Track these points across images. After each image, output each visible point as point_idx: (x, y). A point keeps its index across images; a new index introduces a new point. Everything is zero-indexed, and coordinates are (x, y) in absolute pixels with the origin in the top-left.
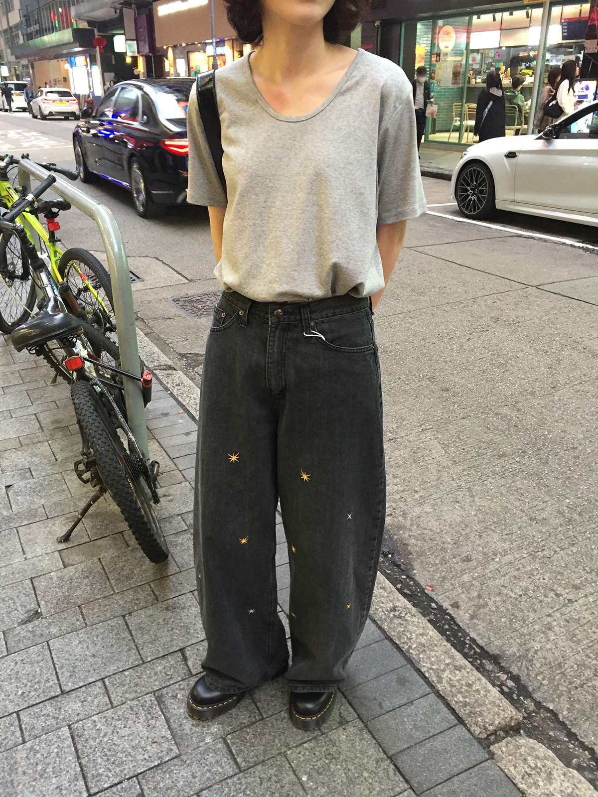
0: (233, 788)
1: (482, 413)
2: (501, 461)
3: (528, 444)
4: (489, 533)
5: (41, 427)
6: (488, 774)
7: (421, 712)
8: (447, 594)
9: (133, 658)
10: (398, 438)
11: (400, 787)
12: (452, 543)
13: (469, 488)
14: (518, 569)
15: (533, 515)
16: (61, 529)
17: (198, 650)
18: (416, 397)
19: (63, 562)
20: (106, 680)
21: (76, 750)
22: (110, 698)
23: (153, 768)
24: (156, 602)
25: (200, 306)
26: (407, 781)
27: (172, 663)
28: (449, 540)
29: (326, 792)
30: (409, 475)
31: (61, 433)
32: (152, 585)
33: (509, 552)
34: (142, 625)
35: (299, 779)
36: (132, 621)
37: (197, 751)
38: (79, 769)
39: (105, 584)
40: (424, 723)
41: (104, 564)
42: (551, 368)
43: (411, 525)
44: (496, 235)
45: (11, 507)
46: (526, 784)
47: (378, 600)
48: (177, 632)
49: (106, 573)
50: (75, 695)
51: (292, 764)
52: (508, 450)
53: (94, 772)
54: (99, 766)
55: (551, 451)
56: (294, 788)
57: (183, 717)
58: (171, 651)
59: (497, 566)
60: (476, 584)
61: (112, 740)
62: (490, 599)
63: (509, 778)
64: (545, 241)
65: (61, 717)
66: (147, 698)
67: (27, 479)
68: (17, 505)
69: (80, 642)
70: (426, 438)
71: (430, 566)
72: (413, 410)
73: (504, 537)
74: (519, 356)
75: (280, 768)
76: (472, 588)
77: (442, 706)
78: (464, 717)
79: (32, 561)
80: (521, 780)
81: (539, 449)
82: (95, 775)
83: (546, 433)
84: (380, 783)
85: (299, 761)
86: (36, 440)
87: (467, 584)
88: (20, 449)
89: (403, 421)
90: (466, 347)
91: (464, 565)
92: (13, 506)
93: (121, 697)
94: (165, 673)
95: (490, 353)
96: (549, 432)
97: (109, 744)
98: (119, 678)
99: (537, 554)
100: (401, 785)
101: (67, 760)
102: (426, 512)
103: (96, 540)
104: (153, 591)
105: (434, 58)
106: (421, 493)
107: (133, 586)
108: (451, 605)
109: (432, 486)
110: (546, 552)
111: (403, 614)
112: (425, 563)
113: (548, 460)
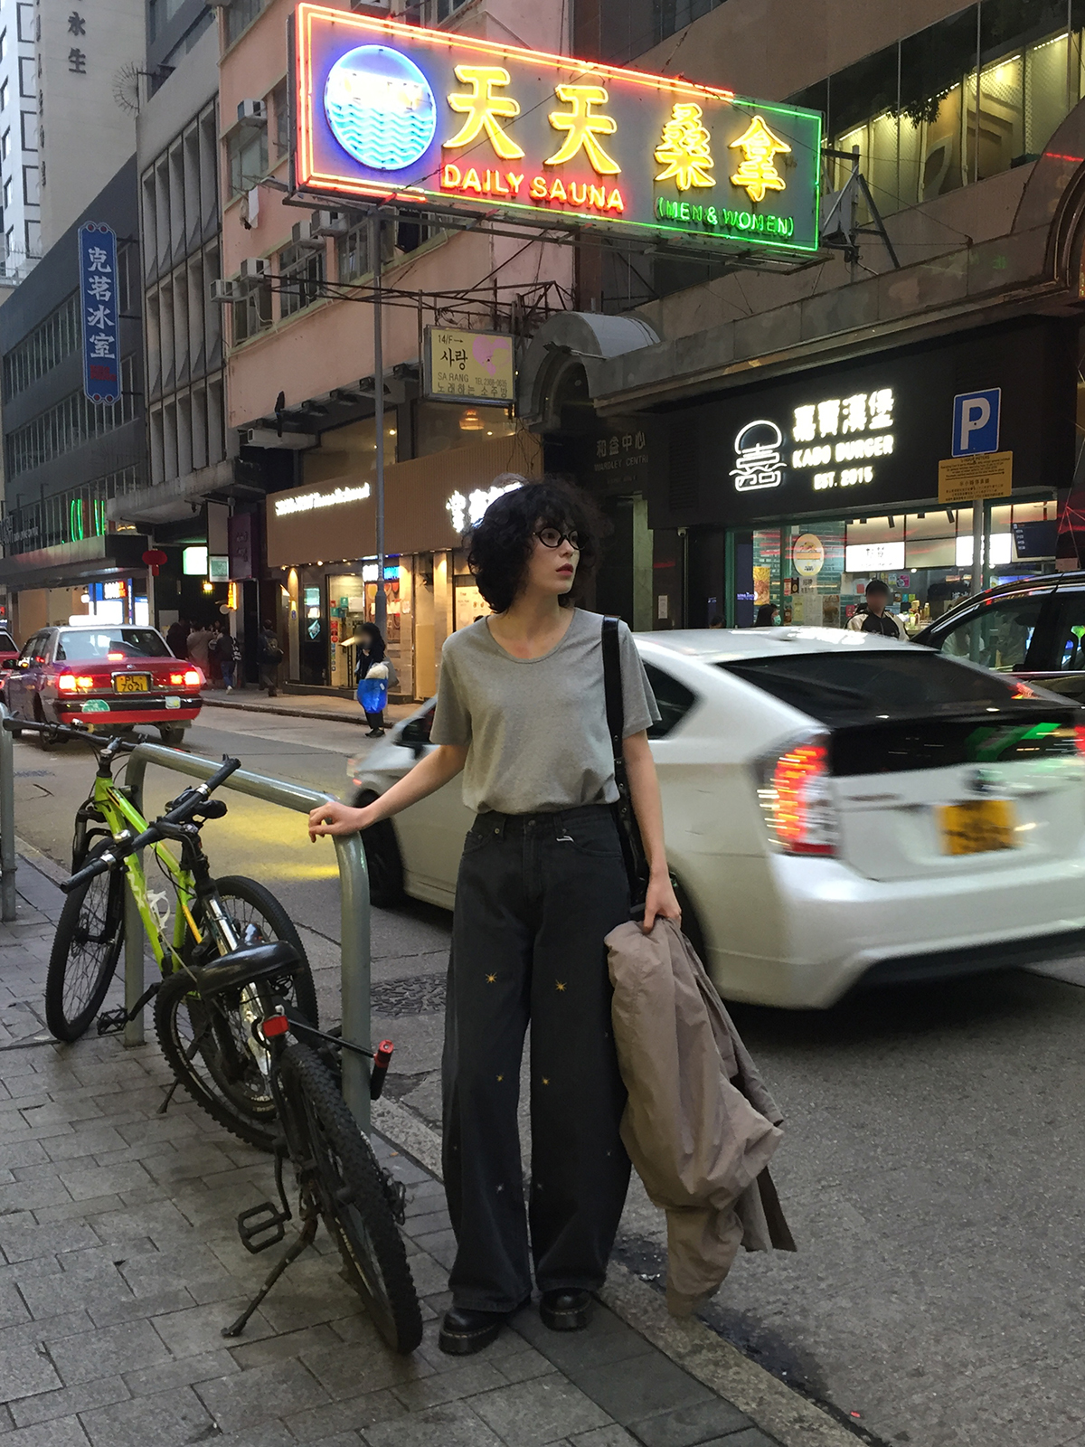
1: (926, 1161)
2: (965, 1232)
3: (1010, 1207)
4: (952, 1336)
5: (153, 1179)
8: (888, 1422)
12: (890, 1351)
13: (912, 1273)
14: (1005, 1386)
15: (1027, 1310)
16: (223, 1318)
19: (239, 1365)
24: (405, 1412)
28: (885, 1347)
30: (806, 1254)
31: (189, 1188)
32: (395, 1391)
33: (988, 1362)
36: (372, 1436)
39: (317, 1390)
41: (307, 1364)
42: (1044, 1092)
43: (816, 1327)
45: (132, 1290)
47: (772, 1408)
49: (314, 1376)
52: (978, 1216)
55: (1050, 1217)
59: (968, 1382)
60: (935, 1406)
62: (960, 1426)
67: (147, 1251)
68: (141, 1287)
70: (829, 1199)
71: (856, 1383)
72: (803, 1158)
73: (978, 1341)
76: (928, 1412)
79: (186, 1362)
81: (1030, 1214)
83: (1041, 1190)
86: (149, 1198)
87: (919, 1408)
88: (125, 1210)
89: (786, 1175)
91: (914, 1382)
92: (135, 1290)
96: (1047, 1189)
99: (1034, 1364)
102: (841, 1308)
103: (289, 1333)
104: (397, 1398)
105: (788, 586)
106: (830, 1281)
107: (363, 1392)
108: (896, 1437)
109: (848, 1270)
110: (1051, 1361)
111: (815, 1426)
112: (845, 1380)
113: (1046, 1230)
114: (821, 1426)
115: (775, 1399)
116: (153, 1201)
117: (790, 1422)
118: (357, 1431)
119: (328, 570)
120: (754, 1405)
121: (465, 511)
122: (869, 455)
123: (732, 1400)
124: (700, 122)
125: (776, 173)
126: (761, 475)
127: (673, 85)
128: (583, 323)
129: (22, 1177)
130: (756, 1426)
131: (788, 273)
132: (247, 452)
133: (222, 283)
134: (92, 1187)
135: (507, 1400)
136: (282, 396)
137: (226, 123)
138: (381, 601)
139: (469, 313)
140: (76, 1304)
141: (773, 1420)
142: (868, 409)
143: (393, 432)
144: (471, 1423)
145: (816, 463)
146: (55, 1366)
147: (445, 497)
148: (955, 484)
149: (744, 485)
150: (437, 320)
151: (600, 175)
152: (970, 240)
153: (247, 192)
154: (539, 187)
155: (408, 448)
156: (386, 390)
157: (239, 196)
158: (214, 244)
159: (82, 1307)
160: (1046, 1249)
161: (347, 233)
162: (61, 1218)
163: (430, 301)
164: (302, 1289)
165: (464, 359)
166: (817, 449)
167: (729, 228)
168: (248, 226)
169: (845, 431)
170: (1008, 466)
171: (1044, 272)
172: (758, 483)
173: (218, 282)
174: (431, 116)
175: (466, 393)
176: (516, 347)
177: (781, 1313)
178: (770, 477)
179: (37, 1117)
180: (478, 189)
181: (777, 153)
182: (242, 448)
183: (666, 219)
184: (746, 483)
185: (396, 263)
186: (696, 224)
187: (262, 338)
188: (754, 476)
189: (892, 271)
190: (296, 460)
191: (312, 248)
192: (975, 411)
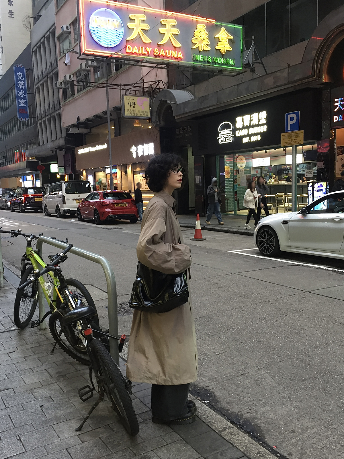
1: (290, 359)
2: (304, 382)
3: (317, 373)
4: (303, 418)
5: (51, 376)
8: (285, 449)
10: (246, 373)
12: (284, 424)
13: (289, 397)
14: (320, 435)
15: (325, 409)
16: (75, 425)
18: (253, 352)
19: (81, 441)
24: (135, 456)
25: (122, 310)
28: (282, 423)
30: (255, 392)
31: (62, 378)
32: (131, 448)
33: (314, 427)
39: (106, 449)
41: (103, 440)
42: (324, 334)
43: (260, 417)
44: (282, 265)
45: (46, 416)
47: (250, 449)
49: (105, 444)
52: (307, 377)
55: (329, 376)
59: (309, 434)
60: (300, 443)
62: (308, 450)
64: (310, 267)
67: (50, 402)
68: (48, 414)
70: (261, 373)
71: (274, 436)
72: (252, 359)
73: (311, 420)
74: (305, 328)
76: (297, 445)
79: (64, 441)
81: (323, 376)
83: (326, 367)
86: (50, 383)
87: (294, 444)
88: (42, 387)
89: (247, 365)
90: (275, 325)
91: (292, 435)
92: (47, 415)
95: (289, 327)
99: (329, 427)
102: (268, 410)
103: (96, 429)
104: (132, 451)
105: (235, 173)
106: (263, 401)
107: (121, 449)
108: (288, 454)
109: (269, 397)
110: (334, 426)
111: (264, 455)
112: (271, 435)
113: (328, 381)
114: (266, 455)
115: (251, 446)
117: (256, 454)
119: (96, 170)
120: (244, 448)
121: (136, 151)
122: (259, 132)
123: (237, 447)
124: (205, 30)
125: (229, 45)
126: (226, 139)
127: (196, 18)
128: (171, 93)
129: (9, 377)
130: (245, 455)
131: (233, 76)
133: (59, 82)
134: (31, 379)
135: (167, 450)
136: (79, 117)
137: (58, 33)
138: (112, 180)
139: (135, 90)
140: (28, 421)
141: (251, 453)
142: (259, 118)
143: (113, 127)
144: (155, 458)
145: (243, 135)
146: (23, 444)
147: (130, 147)
149: (221, 142)
150: (126, 93)
151: (175, 47)
152: (289, 65)
153: (65, 54)
154: (156, 52)
155: (118, 133)
156: (111, 115)
157: (63, 55)
158: (56, 70)
159: (30, 422)
160: (329, 387)
161: (97, 66)
162: (22, 391)
163: (123, 87)
164: (100, 413)
165: (135, 105)
166: (243, 130)
167: (215, 63)
169: (252, 125)
170: (302, 135)
171: (312, 74)
172: (226, 141)
173: (57, 82)
174: (122, 30)
175: (135, 115)
176: (150, 101)
177: (249, 412)
178: (229, 139)
179: (13, 355)
180: (138, 53)
181: (229, 39)
182: (67, 134)
183: (195, 60)
184: (222, 141)
185: (112, 75)
186: (205, 62)
187: (72, 100)
188: (224, 139)
189: (265, 75)
190: (84, 137)
191: (86, 71)
192: (292, 118)
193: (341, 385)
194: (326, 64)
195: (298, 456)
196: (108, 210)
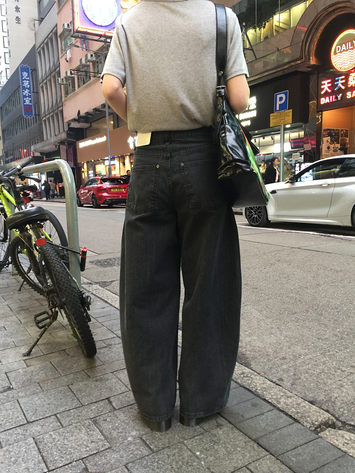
0: (149, 461)
1: (279, 296)
2: (294, 315)
3: (309, 308)
4: (294, 346)
5: (11, 310)
6: (321, 445)
7: (270, 418)
8: (275, 375)
9: (76, 403)
11: (263, 454)
12: (273, 352)
13: (278, 328)
14: (316, 361)
15: (320, 337)
16: (25, 350)
17: (119, 398)
19: (27, 365)
20: (57, 415)
21: (39, 449)
22: (61, 423)
23: (93, 455)
24: (89, 378)
26: (267, 451)
27: (102, 405)
28: (271, 351)
29: (213, 459)
31: (23, 312)
32: (86, 371)
34: (80, 389)
35: (195, 454)
36: (74, 388)
37: (122, 445)
38: (41, 458)
39: (55, 372)
40: (273, 423)
41: (53, 364)
42: (314, 277)
46: (346, 448)
48: (104, 390)
49: (55, 368)
50: (37, 423)
51: (188, 447)
52: (298, 311)
53: (51, 459)
54: (55, 456)
55: (323, 310)
56: (192, 458)
57: (112, 429)
58: (101, 399)
59: (302, 360)
60: (291, 369)
61: (63, 443)
63: (335, 446)
65: (28, 434)
66: (87, 422)
69: (39, 398)
70: (247, 308)
71: (261, 363)
73: (304, 347)
74: (294, 273)
75: (181, 449)
76: (289, 371)
77: (283, 415)
78: (298, 418)
79: (6, 365)
80: (343, 446)
81: (316, 310)
82: (52, 460)
84: (249, 452)
85: (193, 445)
87: (286, 370)
90: (264, 271)
91: (283, 361)
93: (69, 422)
94: (97, 409)
95: (278, 273)
96: (320, 302)
97: (61, 445)
98: (67, 413)
99: (325, 354)
100: (264, 453)
101: (32, 454)
102: (254, 339)
103: (48, 354)
104: (86, 374)
106: (249, 331)
107: (73, 372)
108: (278, 380)
109: (255, 328)
110: (332, 353)
111: (249, 375)
112: (258, 362)
113: (322, 313)
114: (251, 375)
116: (9, 316)
117: (239, 374)
118: (68, 386)
119: (95, 163)
121: (133, 142)
122: (249, 117)
132: (70, 129)
133: (60, 79)
136: (79, 112)
137: (59, 32)
138: (110, 170)
143: (112, 122)
144: (114, 380)
147: (127, 139)
148: (275, 121)
152: (278, 49)
153: (66, 51)
155: (116, 126)
157: (64, 52)
158: (58, 69)
160: (323, 319)
161: (96, 61)
164: (57, 340)
168: (67, 61)
170: (291, 114)
171: (300, 57)
173: (59, 78)
174: (116, 9)
182: (69, 128)
187: (72, 95)
189: (255, 60)
190: (85, 131)
191: (86, 66)
192: (281, 98)
193: (336, 317)
194: (314, 47)
195: (290, 382)
196: (105, 194)
